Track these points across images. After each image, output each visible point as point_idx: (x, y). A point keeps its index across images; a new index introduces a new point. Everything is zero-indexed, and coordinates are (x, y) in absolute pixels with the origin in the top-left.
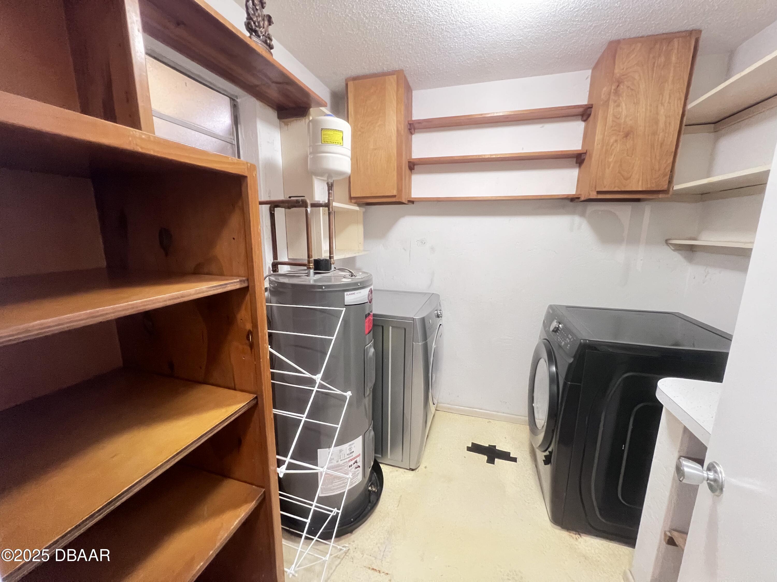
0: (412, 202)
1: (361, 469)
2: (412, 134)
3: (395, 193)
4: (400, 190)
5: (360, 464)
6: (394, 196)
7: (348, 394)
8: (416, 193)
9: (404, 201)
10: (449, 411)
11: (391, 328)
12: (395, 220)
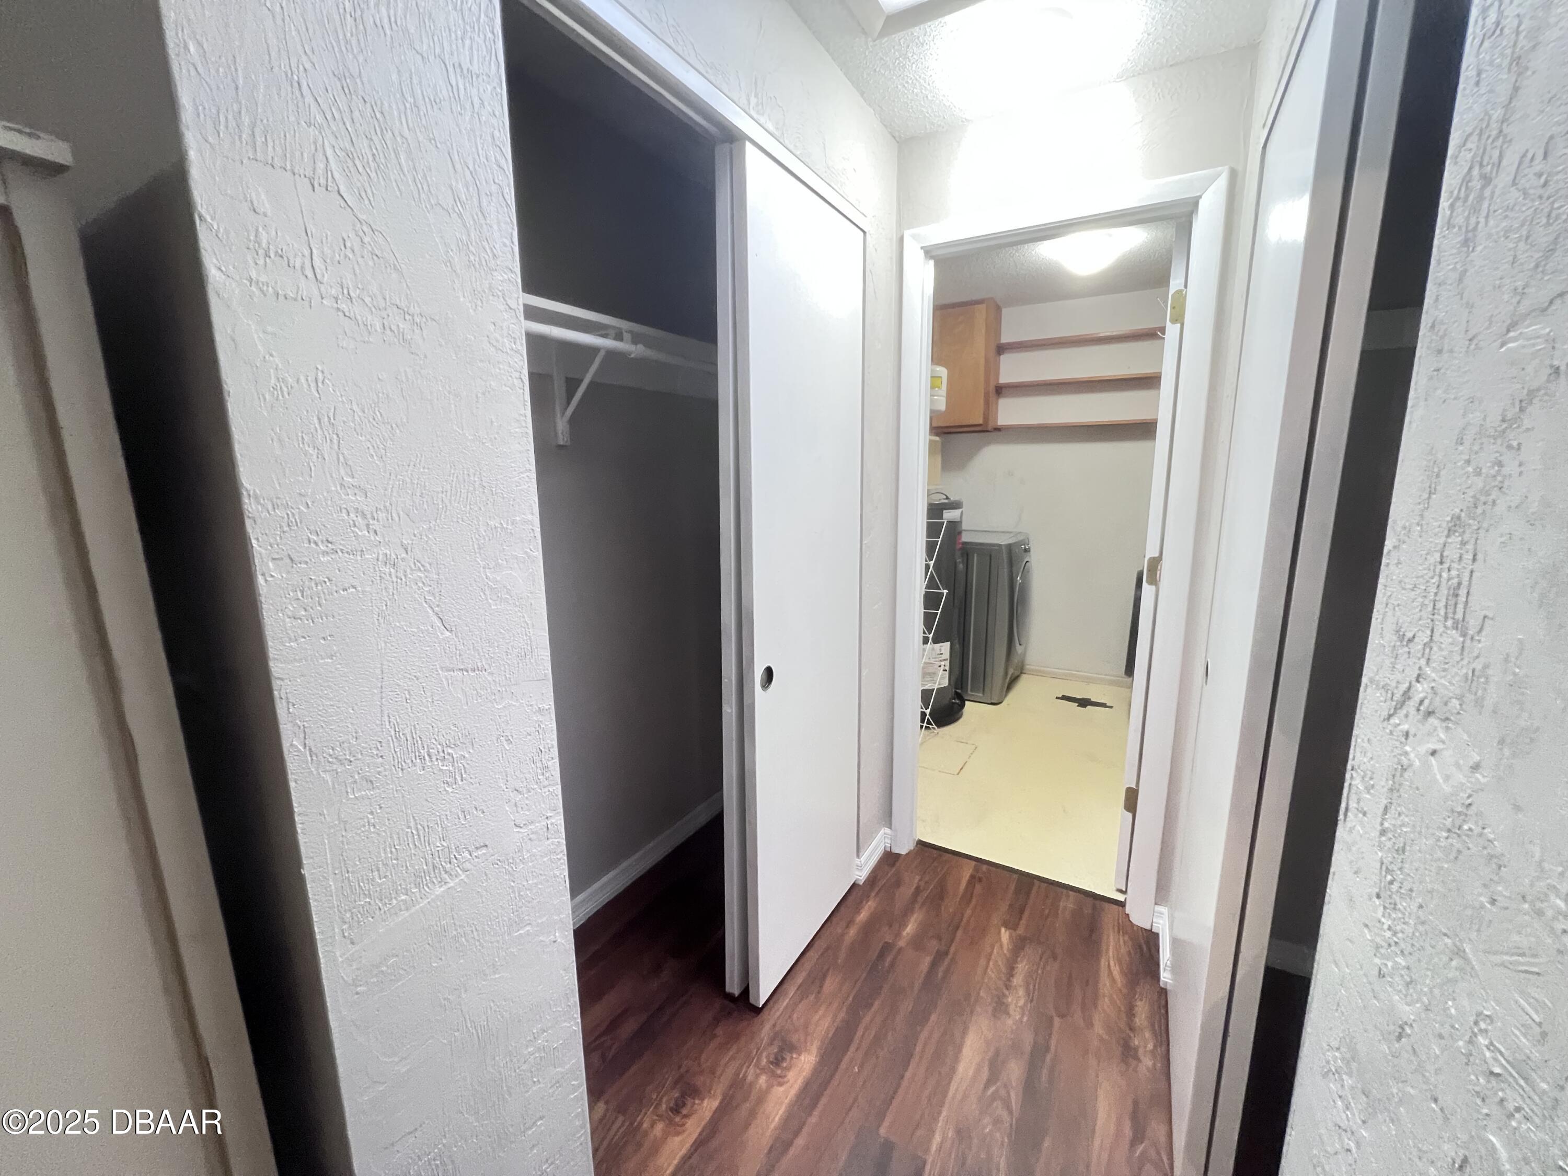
0: (998, 429)
1: (947, 673)
2: (1000, 355)
3: (981, 422)
4: (986, 418)
5: (947, 668)
6: (980, 425)
7: (945, 592)
8: (1002, 420)
9: (990, 428)
10: (1038, 673)
11: (976, 555)
12: (978, 449)
